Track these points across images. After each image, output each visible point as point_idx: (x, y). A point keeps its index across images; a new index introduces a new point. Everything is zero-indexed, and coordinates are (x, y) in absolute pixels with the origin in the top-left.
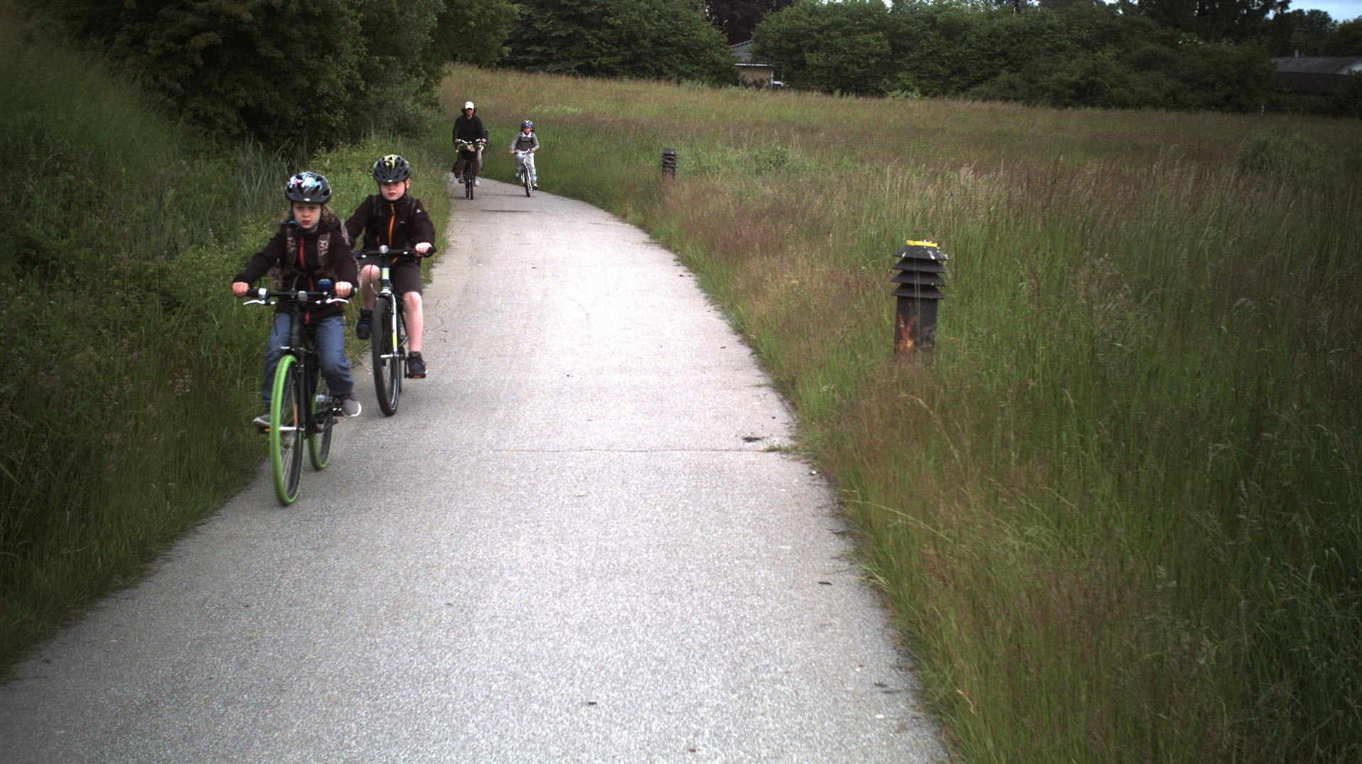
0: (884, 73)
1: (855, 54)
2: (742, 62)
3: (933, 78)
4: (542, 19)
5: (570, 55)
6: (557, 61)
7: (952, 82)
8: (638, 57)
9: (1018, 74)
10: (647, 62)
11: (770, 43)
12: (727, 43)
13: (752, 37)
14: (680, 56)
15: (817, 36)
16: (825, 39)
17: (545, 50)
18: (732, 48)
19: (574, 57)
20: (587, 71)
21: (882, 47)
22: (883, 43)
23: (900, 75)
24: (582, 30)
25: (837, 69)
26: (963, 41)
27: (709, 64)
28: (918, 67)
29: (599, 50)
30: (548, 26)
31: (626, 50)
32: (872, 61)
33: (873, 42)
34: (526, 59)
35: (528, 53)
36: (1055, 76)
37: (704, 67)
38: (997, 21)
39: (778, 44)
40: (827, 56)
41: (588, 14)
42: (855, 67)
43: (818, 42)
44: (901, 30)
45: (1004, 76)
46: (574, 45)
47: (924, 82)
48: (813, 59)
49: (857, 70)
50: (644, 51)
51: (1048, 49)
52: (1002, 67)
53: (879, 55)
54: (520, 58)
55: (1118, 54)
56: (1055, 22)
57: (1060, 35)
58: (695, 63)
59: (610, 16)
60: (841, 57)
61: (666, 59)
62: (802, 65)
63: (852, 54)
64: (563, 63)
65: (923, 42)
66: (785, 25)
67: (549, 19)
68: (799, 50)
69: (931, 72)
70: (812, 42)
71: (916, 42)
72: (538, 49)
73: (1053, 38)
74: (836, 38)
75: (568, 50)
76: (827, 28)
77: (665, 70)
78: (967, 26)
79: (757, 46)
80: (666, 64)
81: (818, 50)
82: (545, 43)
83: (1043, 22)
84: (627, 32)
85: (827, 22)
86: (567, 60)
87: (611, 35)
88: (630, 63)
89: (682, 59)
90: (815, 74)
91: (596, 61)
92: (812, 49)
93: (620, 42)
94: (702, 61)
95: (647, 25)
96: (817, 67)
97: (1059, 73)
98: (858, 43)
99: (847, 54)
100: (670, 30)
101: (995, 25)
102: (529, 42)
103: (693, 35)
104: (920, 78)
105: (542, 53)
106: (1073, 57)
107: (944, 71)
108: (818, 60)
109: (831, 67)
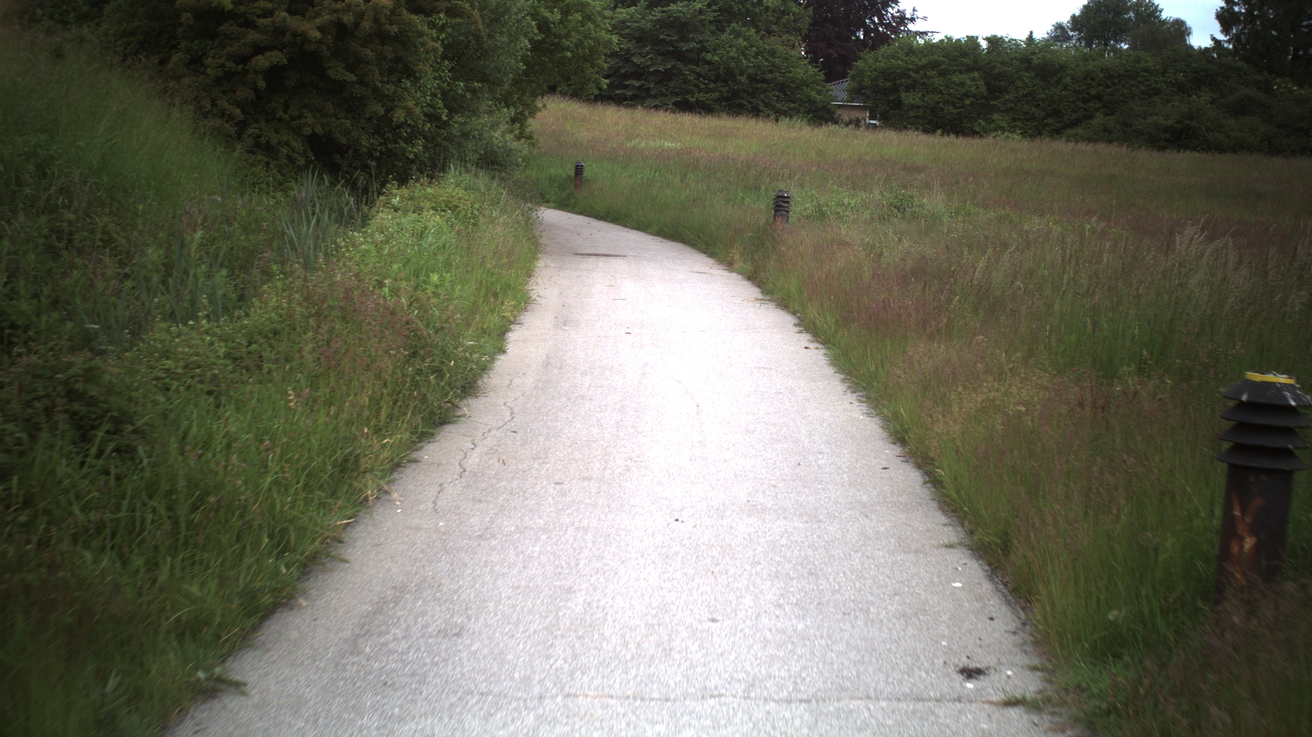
0: (979, 114)
1: (950, 95)
2: (838, 101)
3: (1027, 120)
4: (640, 54)
5: (667, 90)
6: (655, 97)
7: (1047, 124)
8: (735, 94)
9: (1112, 117)
10: (743, 99)
11: (867, 82)
12: (825, 81)
13: (849, 75)
14: (777, 94)
15: (913, 75)
16: (922, 78)
17: (643, 85)
18: (829, 86)
19: (671, 93)
20: (684, 106)
21: (978, 88)
22: (978, 83)
23: (995, 116)
24: (680, 65)
25: (933, 110)
26: (1058, 83)
27: (806, 102)
28: (1012, 109)
29: (696, 85)
30: (647, 60)
31: (723, 86)
32: (968, 102)
33: (968, 82)
34: (624, 94)
35: (626, 87)
36: (1150, 120)
37: (800, 105)
38: (1092, 63)
39: (875, 83)
40: (923, 95)
41: (687, 50)
42: (951, 107)
43: (914, 81)
44: (996, 71)
45: (1099, 119)
46: (672, 80)
47: (1018, 123)
48: (909, 98)
49: (953, 111)
50: (741, 87)
51: (1143, 93)
52: (1097, 110)
53: (974, 96)
54: (618, 92)
55: (1213, 99)
56: (1149, 64)
57: (1155, 78)
58: (791, 101)
59: (708, 52)
60: (937, 97)
61: (762, 96)
62: (898, 104)
63: (947, 94)
64: (660, 99)
65: (1019, 83)
66: (882, 64)
67: (648, 53)
68: (895, 90)
69: (1026, 113)
70: (909, 81)
71: (1011, 83)
72: (637, 84)
73: (1148, 80)
74: (932, 77)
75: (666, 85)
76: (924, 67)
77: (762, 108)
78: (1062, 68)
79: (854, 85)
80: (763, 101)
81: (914, 89)
82: (644, 77)
83: (1138, 65)
84: (724, 68)
85: (924, 61)
86: (665, 95)
87: (709, 71)
88: (726, 99)
89: (778, 97)
90: (911, 113)
91: (693, 97)
92: (909, 88)
93: (717, 78)
94: (799, 99)
95: (744, 61)
96: (913, 107)
97: (1155, 116)
98: (954, 82)
99: (943, 94)
100: (767, 67)
101: (1090, 67)
102: (627, 76)
103: (790, 72)
104: (1015, 120)
105: (639, 88)
106: (1168, 101)
107: (1039, 114)
108: (914, 99)
109: (926, 107)
